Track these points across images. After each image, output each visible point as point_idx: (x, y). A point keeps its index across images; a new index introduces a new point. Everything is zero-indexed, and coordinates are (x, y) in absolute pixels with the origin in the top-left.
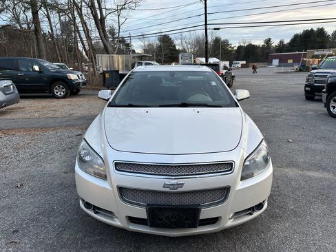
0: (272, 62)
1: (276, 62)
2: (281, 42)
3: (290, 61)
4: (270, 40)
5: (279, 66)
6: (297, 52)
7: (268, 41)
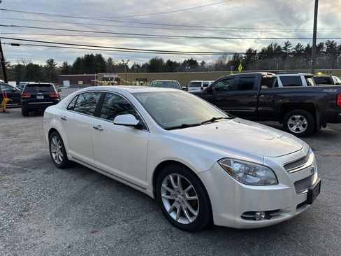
0: (63, 84)
1: (67, 83)
2: (65, 64)
3: (80, 83)
4: (52, 61)
5: (71, 87)
6: (85, 75)
7: (51, 62)
